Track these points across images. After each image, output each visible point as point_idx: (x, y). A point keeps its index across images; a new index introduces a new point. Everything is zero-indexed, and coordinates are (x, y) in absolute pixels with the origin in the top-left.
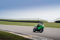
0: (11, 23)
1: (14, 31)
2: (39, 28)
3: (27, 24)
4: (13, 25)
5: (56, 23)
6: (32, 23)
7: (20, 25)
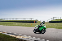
0: (3, 23)
1: (6, 32)
2: (40, 29)
3: (20, 25)
4: (5, 25)
5: (50, 23)
6: (25, 23)
7: (12, 25)
